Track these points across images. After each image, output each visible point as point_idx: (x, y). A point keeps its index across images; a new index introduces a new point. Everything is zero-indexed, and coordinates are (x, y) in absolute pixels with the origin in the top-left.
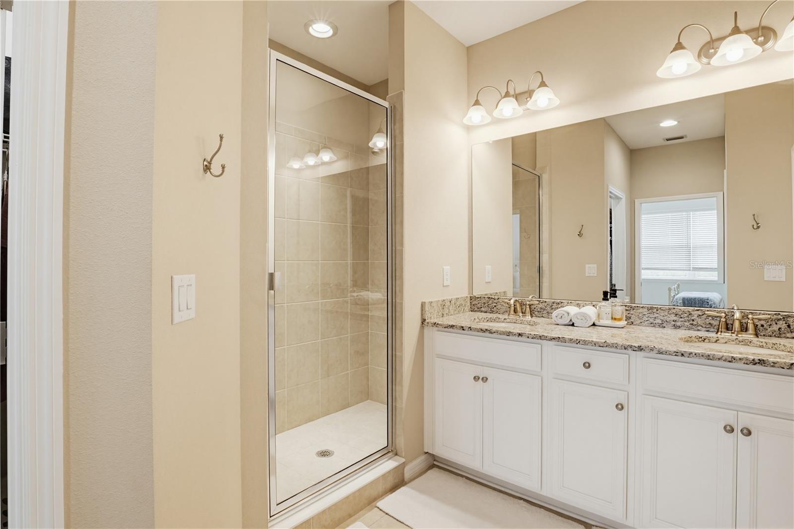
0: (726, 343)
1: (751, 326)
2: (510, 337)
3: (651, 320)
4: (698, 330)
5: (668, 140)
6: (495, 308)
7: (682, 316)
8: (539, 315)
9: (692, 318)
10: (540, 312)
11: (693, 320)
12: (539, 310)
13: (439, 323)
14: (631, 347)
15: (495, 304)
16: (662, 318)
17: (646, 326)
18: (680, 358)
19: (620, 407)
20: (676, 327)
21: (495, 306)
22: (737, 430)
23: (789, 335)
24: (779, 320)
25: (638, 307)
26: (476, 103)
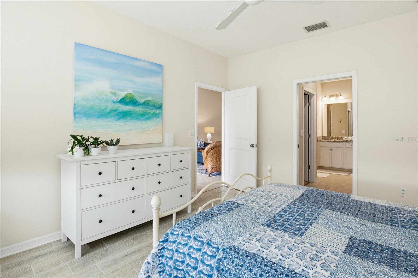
6: (329, 139)
13: (322, 140)
26: (325, 96)
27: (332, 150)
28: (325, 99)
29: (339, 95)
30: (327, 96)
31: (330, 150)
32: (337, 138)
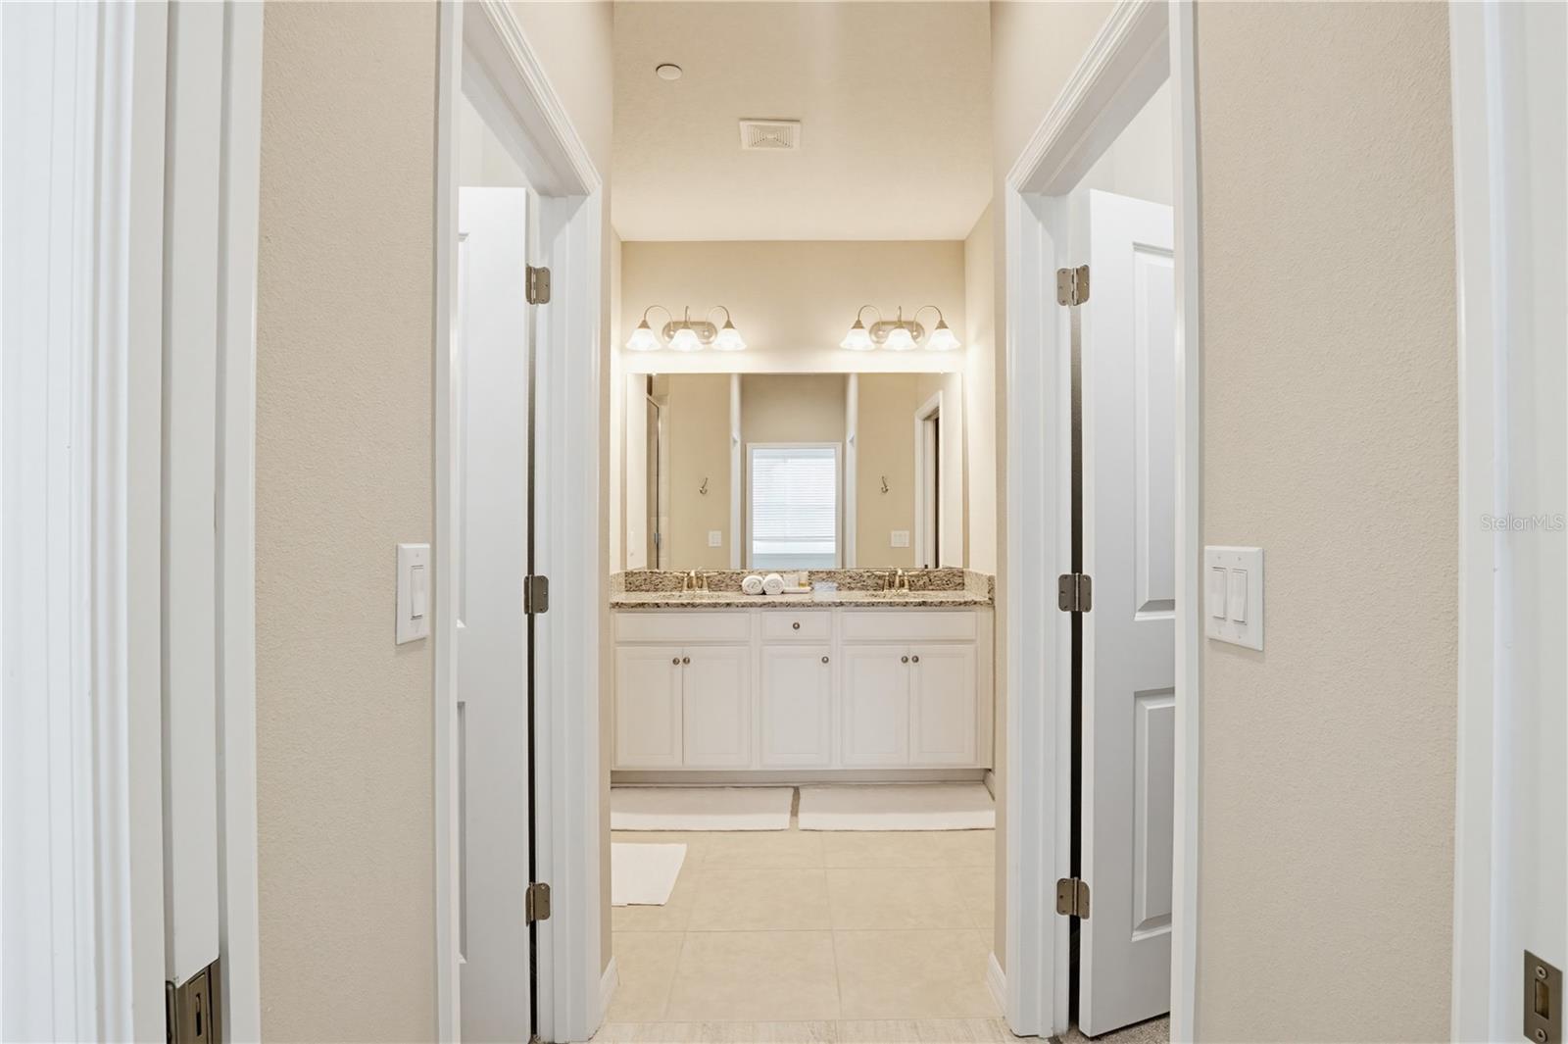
1: (906, 582)
4: (868, 590)
6: (660, 585)
7: (855, 578)
8: (716, 589)
9: (863, 579)
10: (718, 585)
13: (624, 602)
14: (834, 603)
16: (839, 581)
18: (872, 608)
19: (825, 660)
20: (850, 589)
22: (910, 660)
23: (931, 587)
24: (924, 575)
25: (817, 571)
26: (644, 325)
27: (686, 661)
28: (642, 339)
29: (720, 323)
30: (658, 322)
31: (676, 662)
32: (705, 583)
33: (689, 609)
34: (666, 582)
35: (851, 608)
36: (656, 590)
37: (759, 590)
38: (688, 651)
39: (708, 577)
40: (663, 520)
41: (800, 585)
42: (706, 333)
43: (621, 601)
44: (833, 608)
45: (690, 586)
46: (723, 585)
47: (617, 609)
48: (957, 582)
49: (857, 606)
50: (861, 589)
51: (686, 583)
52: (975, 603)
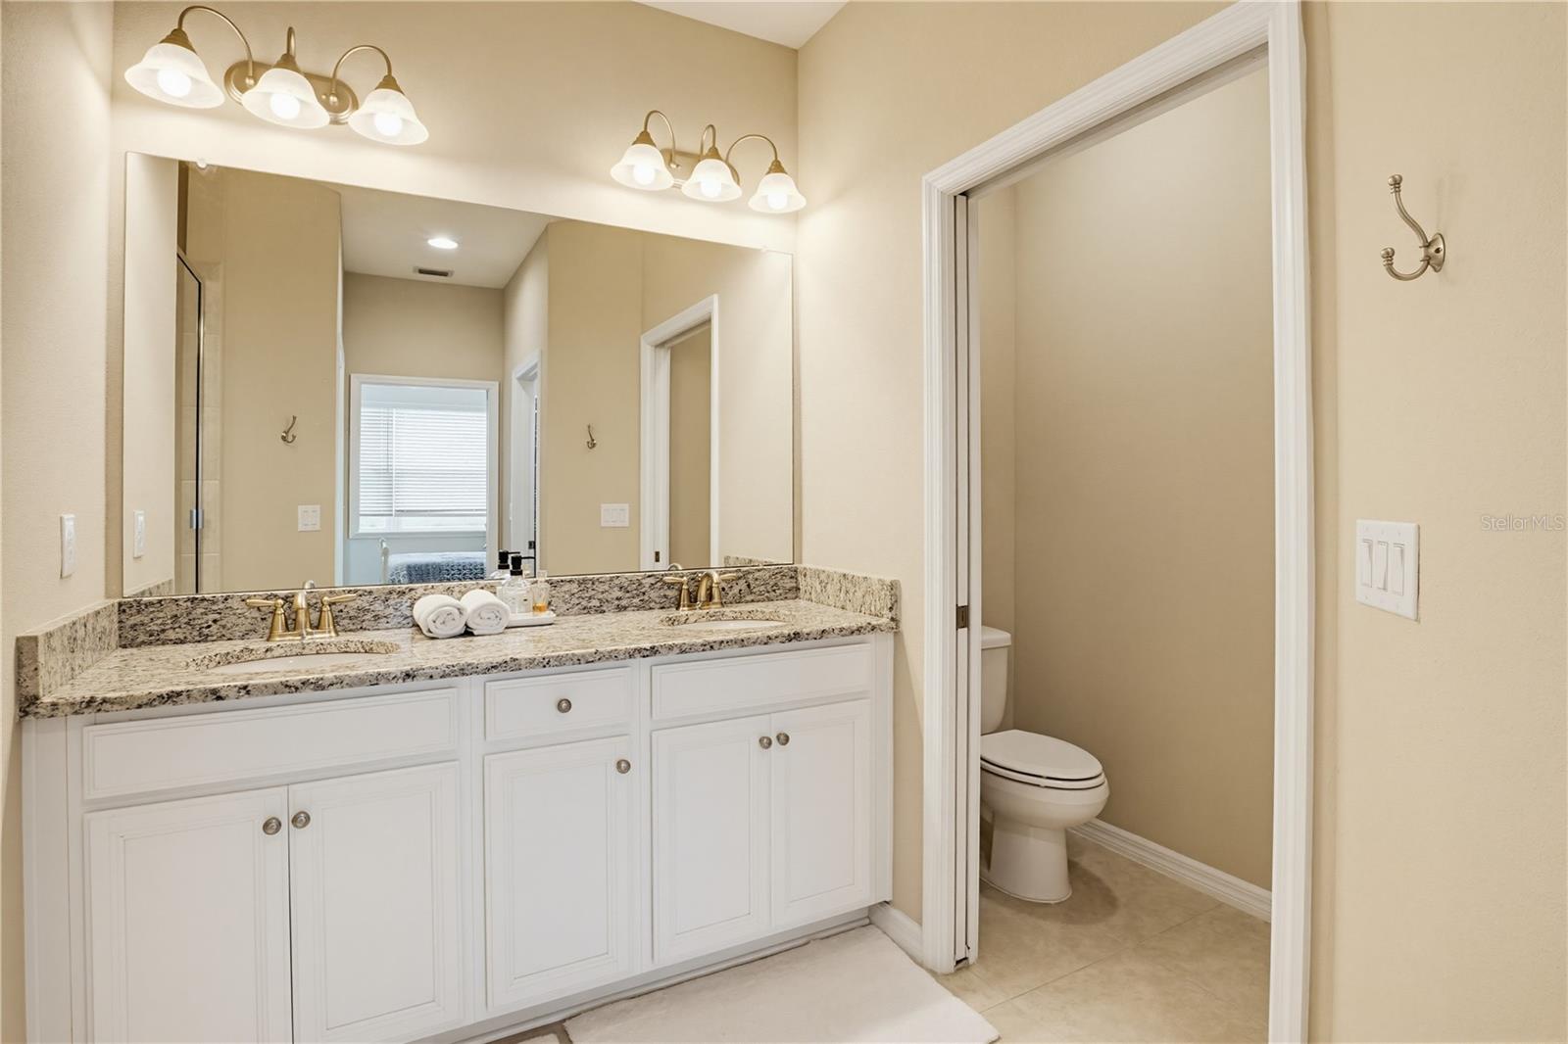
0: (696, 621)
1: (716, 592)
2: (383, 687)
3: (584, 603)
4: (651, 609)
5: (421, 271)
6: (214, 628)
7: (629, 589)
8: (352, 627)
9: (643, 590)
10: (356, 617)
11: (644, 594)
12: (352, 613)
13: (111, 696)
14: (639, 650)
15: (217, 616)
16: (601, 596)
17: (575, 615)
19: (623, 766)
20: (625, 609)
21: (215, 621)
22: (774, 740)
23: (749, 598)
24: (740, 578)
25: (562, 581)
27: (301, 820)
29: (368, 78)
31: (270, 825)
32: (327, 617)
33: (307, 694)
34: (231, 620)
35: (673, 656)
36: (204, 639)
37: (460, 629)
38: (302, 797)
39: (331, 604)
40: (209, 488)
41: (535, 608)
42: (333, 99)
43: (100, 696)
44: (638, 660)
45: (291, 624)
46: (369, 616)
47: (89, 715)
48: (788, 586)
49: (682, 652)
50: (639, 608)
51: (280, 620)
52: (873, 628)
